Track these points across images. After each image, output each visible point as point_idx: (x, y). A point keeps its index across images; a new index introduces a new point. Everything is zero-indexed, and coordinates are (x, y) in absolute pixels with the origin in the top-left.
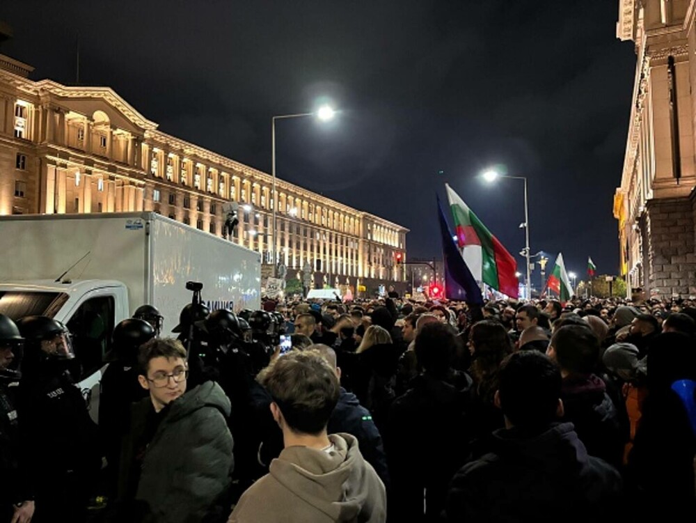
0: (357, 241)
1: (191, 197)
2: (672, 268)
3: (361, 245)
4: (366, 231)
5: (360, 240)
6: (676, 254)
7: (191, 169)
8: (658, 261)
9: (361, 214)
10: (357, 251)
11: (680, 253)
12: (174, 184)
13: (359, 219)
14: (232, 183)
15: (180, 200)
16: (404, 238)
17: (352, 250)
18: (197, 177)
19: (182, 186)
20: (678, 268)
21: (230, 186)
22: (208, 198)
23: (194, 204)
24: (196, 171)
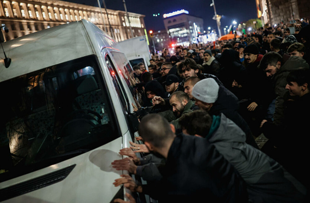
0: (118, 28)
1: (23, 23)
2: (280, 11)
3: (121, 30)
4: (122, 22)
5: (120, 27)
6: (281, 4)
7: (18, 7)
8: (274, 8)
9: (116, 13)
10: (120, 34)
11: (282, 3)
12: (11, 18)
13: (116, 15)
14: (42, 10)
15: (17, 26)
16: (143, 21)
17: (117, 34)
18: (22, 11)
19: (16, 18)
20: (282, 10)
21: (42, 12)
22: (32, 22)
23: (26, 27)
24: (21, 8)
